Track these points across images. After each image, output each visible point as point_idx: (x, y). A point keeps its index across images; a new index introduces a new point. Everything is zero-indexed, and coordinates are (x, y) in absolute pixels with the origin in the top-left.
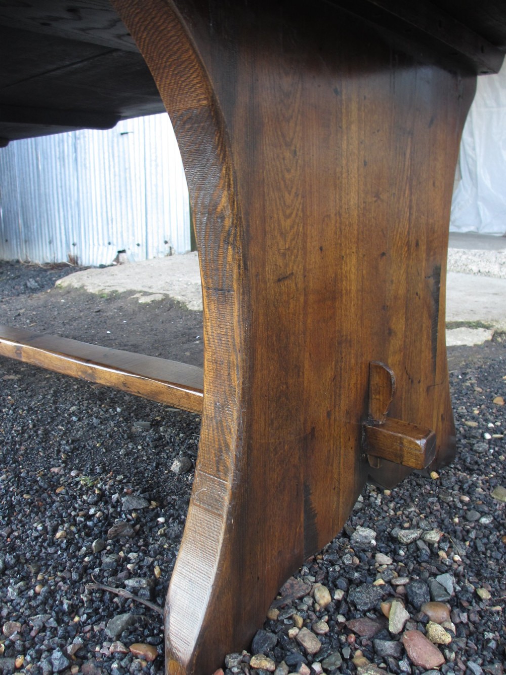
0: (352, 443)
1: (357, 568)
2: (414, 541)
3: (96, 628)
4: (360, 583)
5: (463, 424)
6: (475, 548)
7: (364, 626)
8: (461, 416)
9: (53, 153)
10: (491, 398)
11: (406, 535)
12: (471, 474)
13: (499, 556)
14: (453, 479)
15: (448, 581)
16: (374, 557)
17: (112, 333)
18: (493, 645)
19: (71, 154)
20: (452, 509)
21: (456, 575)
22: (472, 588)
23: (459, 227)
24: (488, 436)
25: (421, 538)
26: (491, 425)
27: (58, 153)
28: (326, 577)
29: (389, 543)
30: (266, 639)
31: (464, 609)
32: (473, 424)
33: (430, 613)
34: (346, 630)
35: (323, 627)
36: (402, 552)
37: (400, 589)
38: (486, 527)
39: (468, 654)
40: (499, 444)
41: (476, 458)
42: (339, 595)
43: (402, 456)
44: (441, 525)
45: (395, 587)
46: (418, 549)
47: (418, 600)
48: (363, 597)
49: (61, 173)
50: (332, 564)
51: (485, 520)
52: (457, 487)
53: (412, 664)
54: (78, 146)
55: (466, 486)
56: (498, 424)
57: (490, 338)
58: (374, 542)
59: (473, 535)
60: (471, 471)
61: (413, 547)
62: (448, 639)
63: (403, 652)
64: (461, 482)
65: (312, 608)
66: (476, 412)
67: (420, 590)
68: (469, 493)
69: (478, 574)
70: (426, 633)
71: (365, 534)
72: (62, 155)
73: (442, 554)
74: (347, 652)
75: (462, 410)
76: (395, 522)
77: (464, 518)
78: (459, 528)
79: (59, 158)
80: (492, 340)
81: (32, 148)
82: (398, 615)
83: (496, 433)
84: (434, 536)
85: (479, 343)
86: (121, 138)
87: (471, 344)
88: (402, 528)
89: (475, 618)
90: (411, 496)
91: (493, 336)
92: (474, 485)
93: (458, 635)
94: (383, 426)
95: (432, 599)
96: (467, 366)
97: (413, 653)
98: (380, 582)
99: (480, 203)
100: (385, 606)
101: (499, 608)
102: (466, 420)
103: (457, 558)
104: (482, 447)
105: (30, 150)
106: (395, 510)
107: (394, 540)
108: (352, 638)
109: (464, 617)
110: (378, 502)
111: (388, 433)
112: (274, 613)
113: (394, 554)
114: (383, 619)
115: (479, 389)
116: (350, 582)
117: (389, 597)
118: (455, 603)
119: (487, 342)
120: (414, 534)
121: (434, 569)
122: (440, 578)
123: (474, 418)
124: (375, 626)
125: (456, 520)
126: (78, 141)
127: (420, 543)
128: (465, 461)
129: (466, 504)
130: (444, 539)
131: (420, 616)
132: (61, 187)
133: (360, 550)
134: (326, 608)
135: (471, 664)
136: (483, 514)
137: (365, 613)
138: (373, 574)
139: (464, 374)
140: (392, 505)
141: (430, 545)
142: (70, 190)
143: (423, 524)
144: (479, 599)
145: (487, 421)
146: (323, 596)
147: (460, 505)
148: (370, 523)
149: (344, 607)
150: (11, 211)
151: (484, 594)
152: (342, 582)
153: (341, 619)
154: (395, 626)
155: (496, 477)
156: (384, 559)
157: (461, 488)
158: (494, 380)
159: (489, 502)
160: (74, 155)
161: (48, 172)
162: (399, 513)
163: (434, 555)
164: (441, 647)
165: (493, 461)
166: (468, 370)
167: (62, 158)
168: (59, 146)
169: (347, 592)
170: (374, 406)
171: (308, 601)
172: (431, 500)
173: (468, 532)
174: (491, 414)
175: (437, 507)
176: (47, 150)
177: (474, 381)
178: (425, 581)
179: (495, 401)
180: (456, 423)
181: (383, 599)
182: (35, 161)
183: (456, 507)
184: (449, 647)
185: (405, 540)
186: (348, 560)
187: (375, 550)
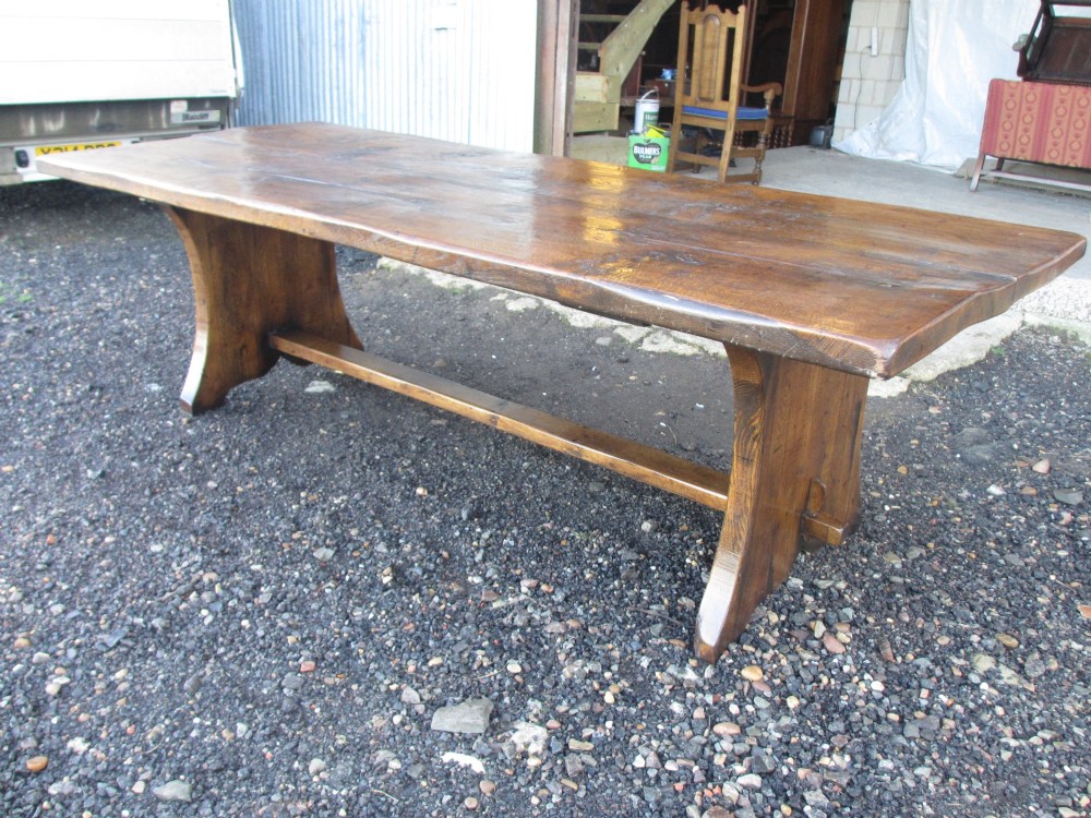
0: (796, 528)
1: (793, 603)
2: (829, 588)
3: (644, 631)
4: (795, 612)
5: (868, 495)
6: (868, 594)
7: (800, 634)
8: (867, 486)
9: (327, 37)
10: (896, 466)
11: (823, 584)
12: (870, 541)
13: (883, 599)
14: (857, 545)
15: (849, 612)
16: (802, 596)
17: (498, 358)
18: (873, 645)
19: (355, 43)
20: (854, 567)
21: (854, 609)
22: (863, 616)
23: (893, 153)
24: (887, 508)
25: (833, 586)
26: (891, 496)
27: (334, 39)
28: (774, 607)
29: (812, 588)
30: (747, 638)
31: (857, 627)
32: (876, 494)
33: (838, 628)
34: (790, 636)
35: (776, 633)
36: (820, 595)
37: (820, 616)
38: (876, 580)
39: (859, 649)
40: (896, 514)
41: (875, 527)
42: (783, 618)
43: (827, 537)
44: (846, 578)
45: (817, 614)
46: (831, 593)
47: (831, 622)
48: (798, 619)
49: (338, 70)
50: (777, 600)
51: (876, 576)
52: (859, 551)
53: (828, 652)
54: (368, 34)
55: (865, 551)
56: (898, 495)
57: (905, 389)
58: (802, 588)
59: (867, 585)
60: (869, 538)
61: (827, 592)
62: (848, 640)
63: (823, 646)
64: (862, 548)
65: (768, 624)
66: (881, 482)
67: (832, 616)
68: (867, 556)
69: (868, 609)
70: (836, 638)
71: (796, 582)
72: (340, 43)
73: (846, 596)
74: (792, 646)
75: (868, 478)
76: (815, 575)
77: (863, 574)
78: (858, 581)
79: (336, 45)
80: (908, 392)
81: (292, 24)
82: (819, 629)
83: (894, 504)
84: (842, 585)
85: (894, 395)
86: (435, 33)
87: (886, 396)
88: (820, 579)
89: (864, 632)
90: (825, 557)
91: (909, 386)
92: (872, 550)
93: (854, 639)
94: (815, 518)
95: (839, 621)
96: (878, 425)
97: (828, 646)
98: (808, 611)
99: (926, 121)
100: (812, 624)
101: (878, 628)
102: (872, 490)
103: (856, 599)
104: (881, 518)
105: (289, 27)
106: (815, 566)
107: (815, 587)
108: (794, 640)
109: (858, 631)
110: (803, 560)
111: (820, 523)
112: (748, 626)
113: (815, 595)
114: (811, 631)
115: (886, 455)
116: (789, 611)
117: (814, 619)
118: (853, 624)
119: (901, 394)
120: (829, 583)
121: (841, 605)
122: (844, 610)
123: (878, 489)
124: (807, 634)
125: (857, 575)
126: (368, 27)
127: (832, 590)
128: (866, 530)
129: (866, 564)
130: (848, 587)
131: (833, 630)
132: (338, 88)
133: (794, 592)
134: (776, 625)
135: (860, 653)
136: (876, 571)
137: (800, 627)
138: (803, 606)
139: (875, 435)
140: (812, 563)
141: (839, 591)
142: (351, 93)
143: (834, 577)
144: (867, 622)
145: (889, 491)
146: (774, 618)
147: (860, 565)
148: (798, 575)
149: (787, 624)
150: (253, 110)
151: (871, 620)
152: (785, 610)
153: (786, 630)
154: (818, 634)
155: (889, 544)
156: (809, 598)
157: (862, 552)
158: (902, 443)
159: (880, 563)
160: (361, 45)
161: (317, 63)
162: (818, 569)
163: (841, 596)
164: (844, 644)
165: (888, 531)
166: (879, 431)
167: (340, 47)
168: (336, 29)
169: (788, 616)
170: (811, 504)
171: (765, 621)
172: (840, 560)
173: (864, 583)
174: (893, 485)
175: (844, 565)
176: (316, 31)
177: (883, 445)
178: (836, 611)
179: (899, 470)
180: (862, 493)
181: (810, 620)
182: (296, 44)
183: (857, 566)
184: (849, 644)
185: (823, 587)
186: (786, 598)
187: (803, 592)
